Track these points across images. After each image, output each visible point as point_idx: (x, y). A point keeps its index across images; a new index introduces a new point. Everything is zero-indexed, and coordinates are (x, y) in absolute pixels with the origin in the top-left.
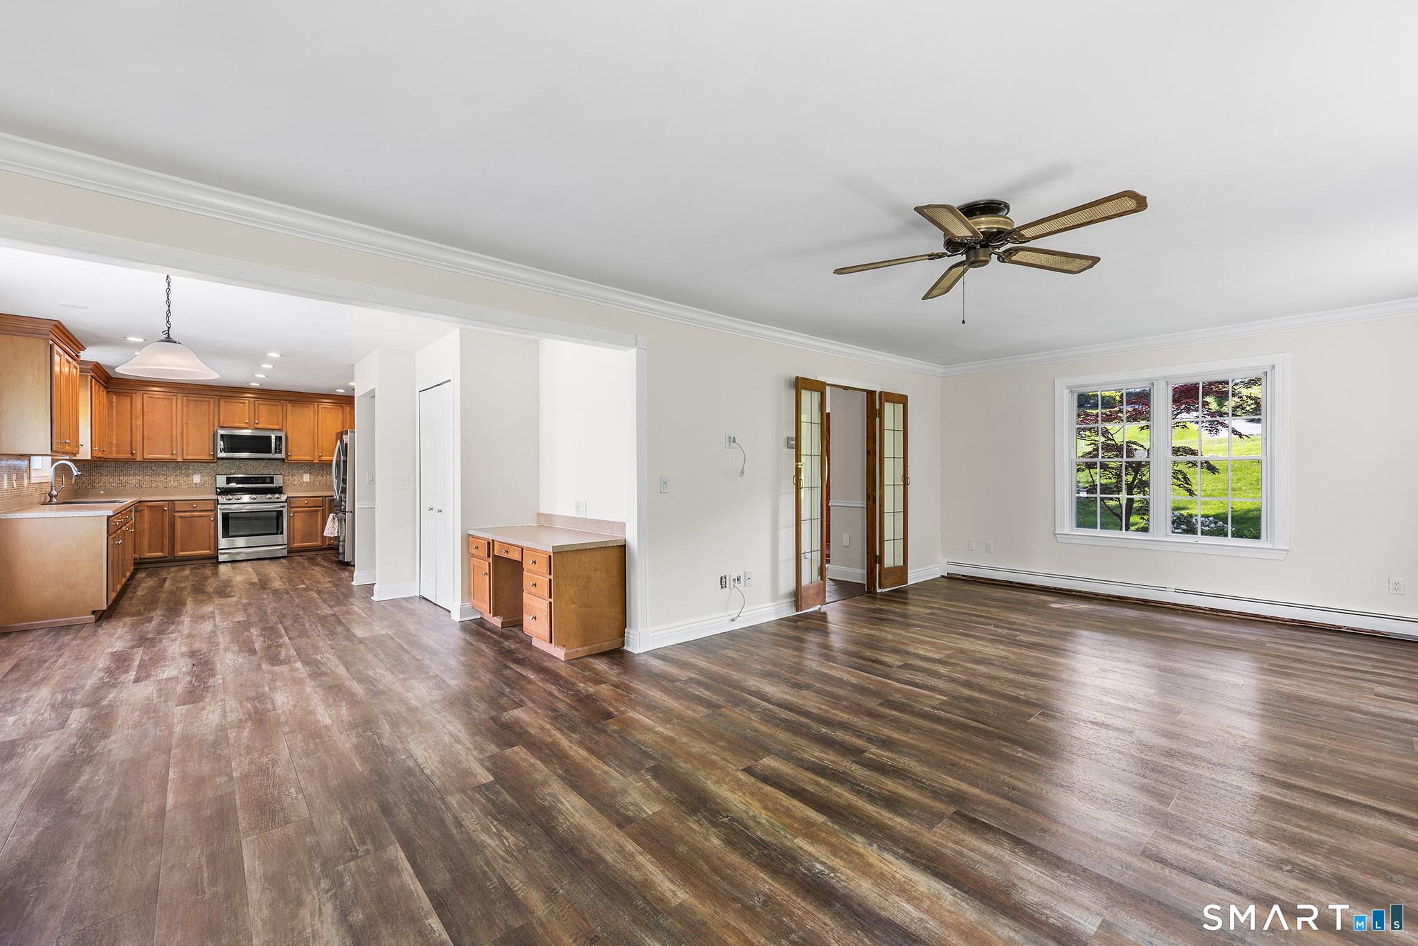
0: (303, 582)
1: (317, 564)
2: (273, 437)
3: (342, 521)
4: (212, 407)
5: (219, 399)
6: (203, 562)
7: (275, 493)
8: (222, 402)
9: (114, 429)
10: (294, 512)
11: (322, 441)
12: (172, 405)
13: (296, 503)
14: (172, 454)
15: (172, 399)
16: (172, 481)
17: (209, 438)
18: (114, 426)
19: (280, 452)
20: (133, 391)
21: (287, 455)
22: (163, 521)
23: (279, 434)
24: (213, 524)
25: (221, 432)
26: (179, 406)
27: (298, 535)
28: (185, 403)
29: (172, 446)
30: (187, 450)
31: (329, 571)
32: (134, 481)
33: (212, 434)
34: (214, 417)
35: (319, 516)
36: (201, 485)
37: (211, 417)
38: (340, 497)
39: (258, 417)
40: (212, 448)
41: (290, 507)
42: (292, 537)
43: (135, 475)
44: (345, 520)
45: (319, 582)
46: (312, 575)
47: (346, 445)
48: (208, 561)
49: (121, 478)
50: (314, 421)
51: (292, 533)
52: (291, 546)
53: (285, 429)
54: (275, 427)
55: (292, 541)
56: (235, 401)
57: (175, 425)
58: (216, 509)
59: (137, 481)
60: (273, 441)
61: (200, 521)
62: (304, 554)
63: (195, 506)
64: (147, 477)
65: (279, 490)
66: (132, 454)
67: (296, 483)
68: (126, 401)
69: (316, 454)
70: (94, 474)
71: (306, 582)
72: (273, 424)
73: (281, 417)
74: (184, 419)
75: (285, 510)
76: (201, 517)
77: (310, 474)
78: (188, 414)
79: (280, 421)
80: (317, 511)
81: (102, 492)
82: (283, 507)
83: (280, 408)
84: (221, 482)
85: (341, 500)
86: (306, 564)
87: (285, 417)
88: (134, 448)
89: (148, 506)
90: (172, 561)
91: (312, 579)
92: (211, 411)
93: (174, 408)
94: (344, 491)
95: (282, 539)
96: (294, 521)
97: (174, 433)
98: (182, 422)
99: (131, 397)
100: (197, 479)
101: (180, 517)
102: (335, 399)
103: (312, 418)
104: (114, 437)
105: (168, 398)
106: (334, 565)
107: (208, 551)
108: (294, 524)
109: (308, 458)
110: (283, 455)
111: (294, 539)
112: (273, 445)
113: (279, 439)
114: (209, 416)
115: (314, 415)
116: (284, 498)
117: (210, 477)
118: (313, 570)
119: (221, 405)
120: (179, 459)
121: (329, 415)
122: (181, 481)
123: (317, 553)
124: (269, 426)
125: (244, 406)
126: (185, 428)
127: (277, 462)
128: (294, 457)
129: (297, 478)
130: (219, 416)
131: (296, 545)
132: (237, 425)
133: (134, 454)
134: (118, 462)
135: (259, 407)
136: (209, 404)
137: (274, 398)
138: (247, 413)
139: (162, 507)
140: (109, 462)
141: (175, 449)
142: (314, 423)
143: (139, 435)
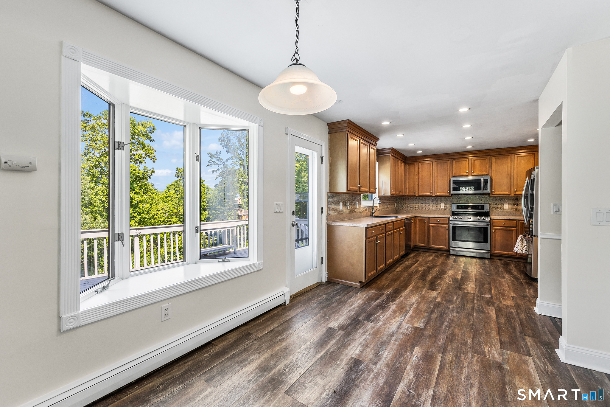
0: (490, 292)
1: (509, 272)
2: (482, 180)
3: (529, 242)
4: (449, 165)
5: (452, 161)
6: (443, 252)
7: (482, 216)
8: (454, 162)
9: (408, 181)
10: (496, 229)
11: (517, 180)
12: (430, 166)
13: (496, 223)
14: (430, 193)
15: (430, 164)
16: (431, 206)
17: (447, 182)
18: (408, 180)
19: (487, 189)
20: (415, 162)
21: (492, 191)
22: (424, 228)
23: (486, 178)
24: (447, 232)
25: (453, 179)
26: (434, 167)
27: (498, 246)
28: (436, 165)
29: (430, 188)
30: (437, 190)
31: (516, 282)
32: (416, 207)
33: (449, 180)
34: (450, 171)
35: (514, 234)
36: (445, 209)
37: (448, 171)
38: (529, 221)
39: (474, 169)
40: (448, 189)
41: (492, 225)
42: (494, 246)
43: (417, 203)
44: (532, 242)
45: (503, 295)
46: (500, 284)
47: (534, 179)
48: (445, 252)
49: (412, 205)
50: (511, 167)
51: (493, 243)
52: (493, 252)
53: (490, 174)
54: (484, 173)
55: (494, 248)
56: (461, 160)
57: (431, 177)
58: (448, 224)
59: (418, 206)
60: (482, 182)
61: (441, 229)
62: (503, 258)
63: (439, 221)
64: (422, 205)
65: (487, 214)
66: (414, 193)
67: (498, 209)
68: (412, 167)
69: (512, 189)
70: (403, 203)
71: (493, 291)
72: (483, 172)
73: (488, 167)
74: (436, 173)
75: (489, 227)
76: (442, 227)
77: (509, 203)
78: (437, 170)
79: (488, 169)
80: (513, 230)
81: (405, 211)
82: (488, 225)
83: (487, 161)
84: (454, 208)
85: (529, 223)
86: (501, 269)
87: (490, 166)
88: (415, 189)
89: (419, 220)
90: (428, 249)
91: (499, 288)
92: (448, 168)
93: (431, 168)
94: (531, 216)
95: (488, 246)
96: (495, 235)
97: (431, 181)
98: (435, 176)
99: (414, 165)
100: (443, 206)
101: (432, 226)
102: (528, 149)
103: (509, 164)
104: (408, 185)
105: (429, 164)
106: (523, 276)
107: (445, 247)
108: (495, 237)
109: (507, 193)
110: (488, 191)
111: (495, 247)
112: (482, 185)
113: (486, 181)
114: (447, 170)
115: (511, 162)
116: (488, 219)
117: (449, 205)
118: (504, 277)
119: (453, 164)
120: (434, 195)
121: (523, 161)
122: (436, 207)
123: (512, 260)
124: (480, 173)
125: (466, 162)
126: (436, 178)
127: (487, 196)
128: (496, 193)
129: (499, 206)
130: (452, 170)
131: (496, 252)
132: (462, 174)
133: (415, 193)
134: (411, 197)
135: (474, 162)
136: (447, 164)
137: (484, 155)
138: (467, 167)
139: (424, 220)
140: (406, 197)
141: (431, 190)
142: (511, 169)
143: (417, 183)
